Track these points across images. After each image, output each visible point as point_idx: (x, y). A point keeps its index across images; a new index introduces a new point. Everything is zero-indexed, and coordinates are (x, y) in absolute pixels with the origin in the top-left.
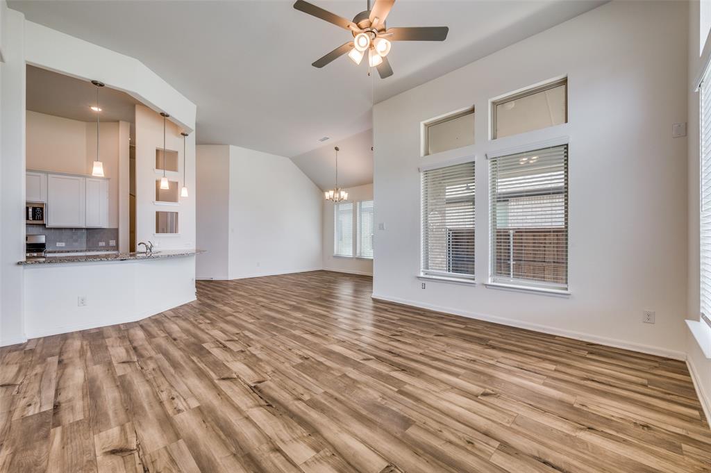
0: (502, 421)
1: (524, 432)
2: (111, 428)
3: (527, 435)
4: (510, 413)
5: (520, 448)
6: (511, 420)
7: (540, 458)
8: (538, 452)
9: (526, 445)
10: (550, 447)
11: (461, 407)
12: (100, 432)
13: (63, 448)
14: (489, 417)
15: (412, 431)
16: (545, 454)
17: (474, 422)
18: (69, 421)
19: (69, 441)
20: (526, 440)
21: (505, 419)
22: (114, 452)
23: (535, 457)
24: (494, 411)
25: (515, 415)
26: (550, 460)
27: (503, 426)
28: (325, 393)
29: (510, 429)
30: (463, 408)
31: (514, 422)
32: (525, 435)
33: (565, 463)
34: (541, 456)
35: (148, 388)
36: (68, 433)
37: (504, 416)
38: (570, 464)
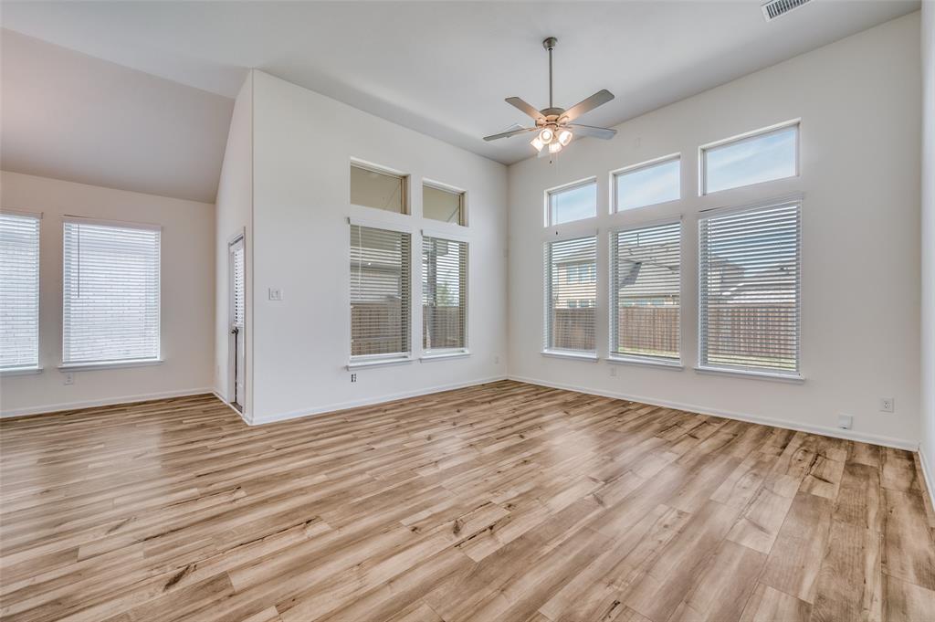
2: (749, 549)
12: (760, 553)
13: (803, 567)
18: (787, 598)
19: (795, 570)
22: (762, 529)
35: (664, 560)
36: (793, 580)
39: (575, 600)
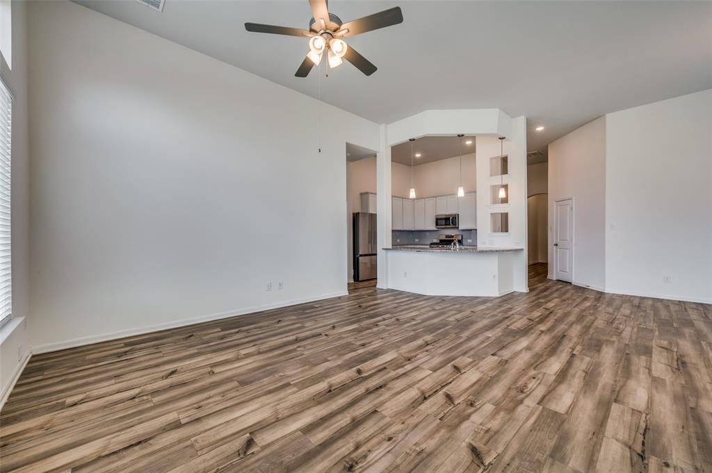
0: (202, 438)
1: (175, 448)
3: (171, 447)
4: (205, 450)
5: (167, 434)
6: (197, 446)
7: (146, 442)
8: (151, 444)
9: (164, 439)
10: (144, 456)
11: (242, 416)
14: (214, 430)
15: (235, 384)
16: (145, 448)
17: (217, 418)
20: (168, 443)
21: (203, 441)
23: (150, 439)
24: (218, 437)
25: (199, 453)
26: (137, 448)
27: (195, 435)
28: (303, 354)
29: (188, 438)
30: (240, 417)
31: (192, 446)
32: (172, 445)
33: (124, 457)
34: (146, 443)
37: (207, 442)
38: (120, 459)
39: (448, 439)
